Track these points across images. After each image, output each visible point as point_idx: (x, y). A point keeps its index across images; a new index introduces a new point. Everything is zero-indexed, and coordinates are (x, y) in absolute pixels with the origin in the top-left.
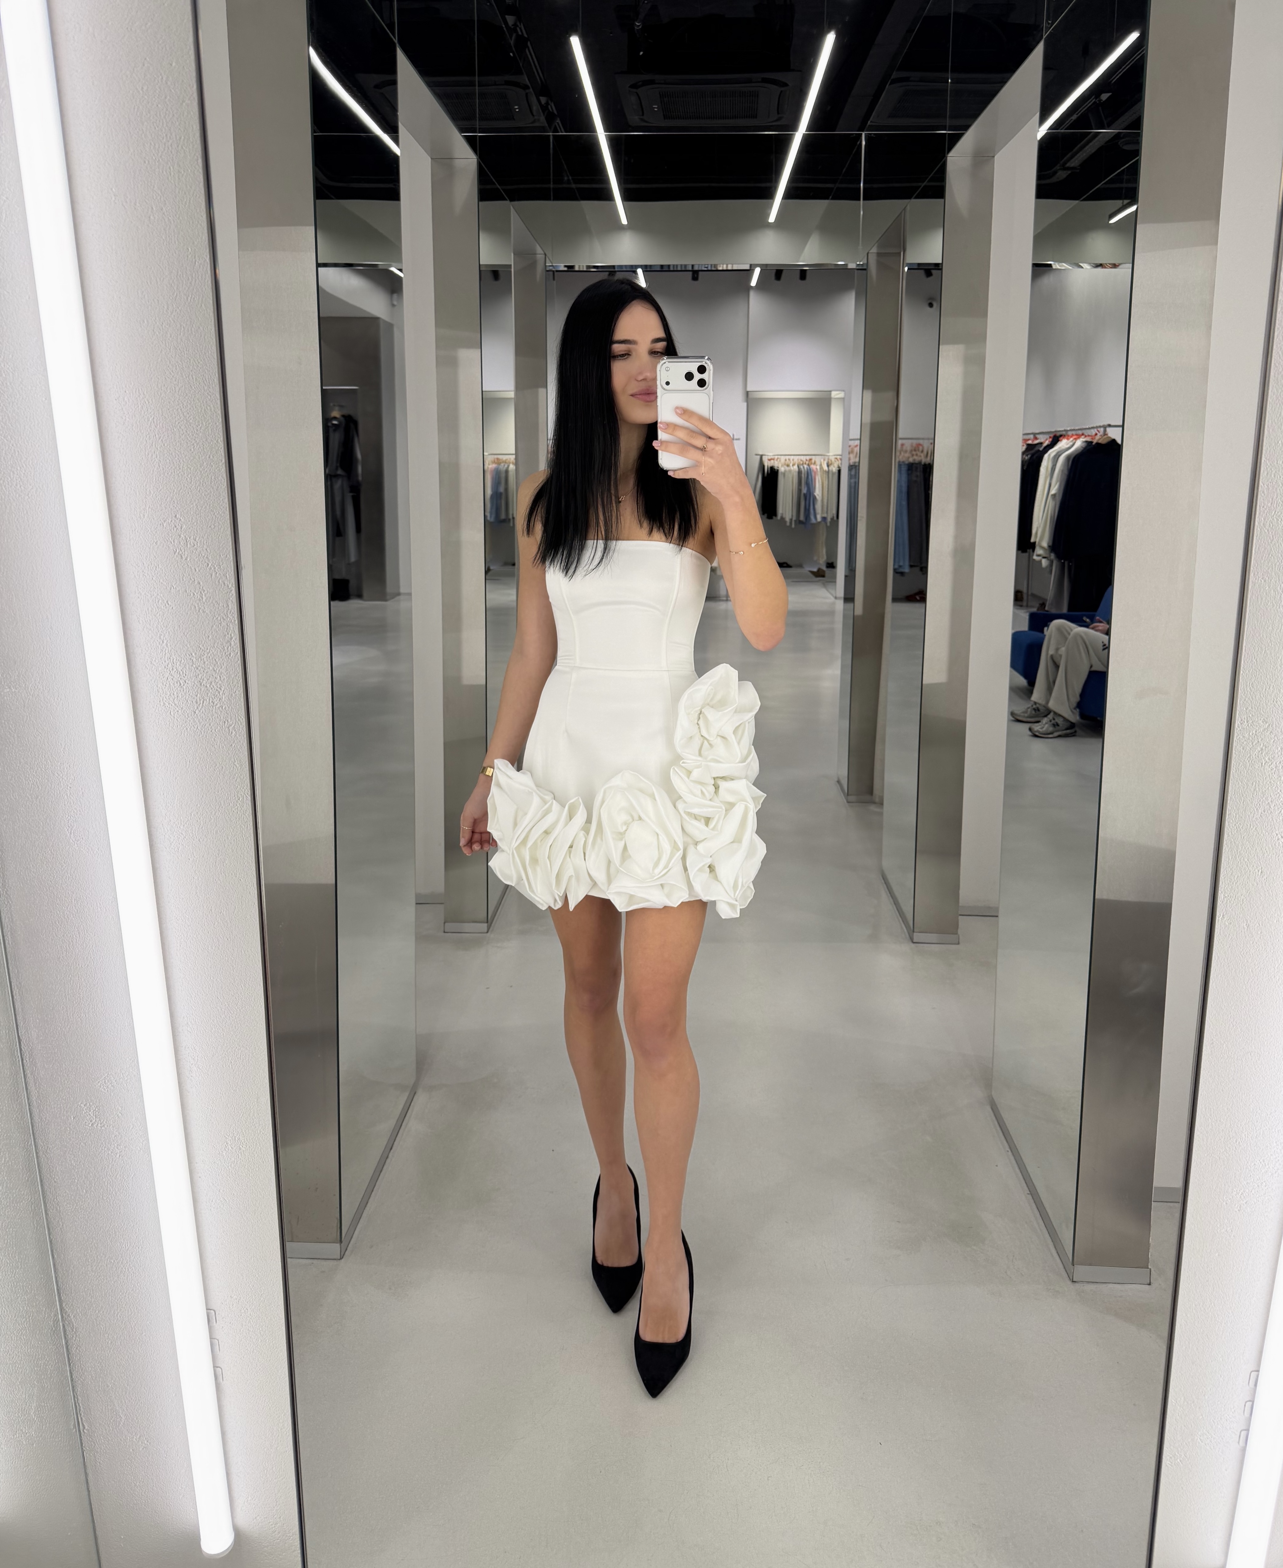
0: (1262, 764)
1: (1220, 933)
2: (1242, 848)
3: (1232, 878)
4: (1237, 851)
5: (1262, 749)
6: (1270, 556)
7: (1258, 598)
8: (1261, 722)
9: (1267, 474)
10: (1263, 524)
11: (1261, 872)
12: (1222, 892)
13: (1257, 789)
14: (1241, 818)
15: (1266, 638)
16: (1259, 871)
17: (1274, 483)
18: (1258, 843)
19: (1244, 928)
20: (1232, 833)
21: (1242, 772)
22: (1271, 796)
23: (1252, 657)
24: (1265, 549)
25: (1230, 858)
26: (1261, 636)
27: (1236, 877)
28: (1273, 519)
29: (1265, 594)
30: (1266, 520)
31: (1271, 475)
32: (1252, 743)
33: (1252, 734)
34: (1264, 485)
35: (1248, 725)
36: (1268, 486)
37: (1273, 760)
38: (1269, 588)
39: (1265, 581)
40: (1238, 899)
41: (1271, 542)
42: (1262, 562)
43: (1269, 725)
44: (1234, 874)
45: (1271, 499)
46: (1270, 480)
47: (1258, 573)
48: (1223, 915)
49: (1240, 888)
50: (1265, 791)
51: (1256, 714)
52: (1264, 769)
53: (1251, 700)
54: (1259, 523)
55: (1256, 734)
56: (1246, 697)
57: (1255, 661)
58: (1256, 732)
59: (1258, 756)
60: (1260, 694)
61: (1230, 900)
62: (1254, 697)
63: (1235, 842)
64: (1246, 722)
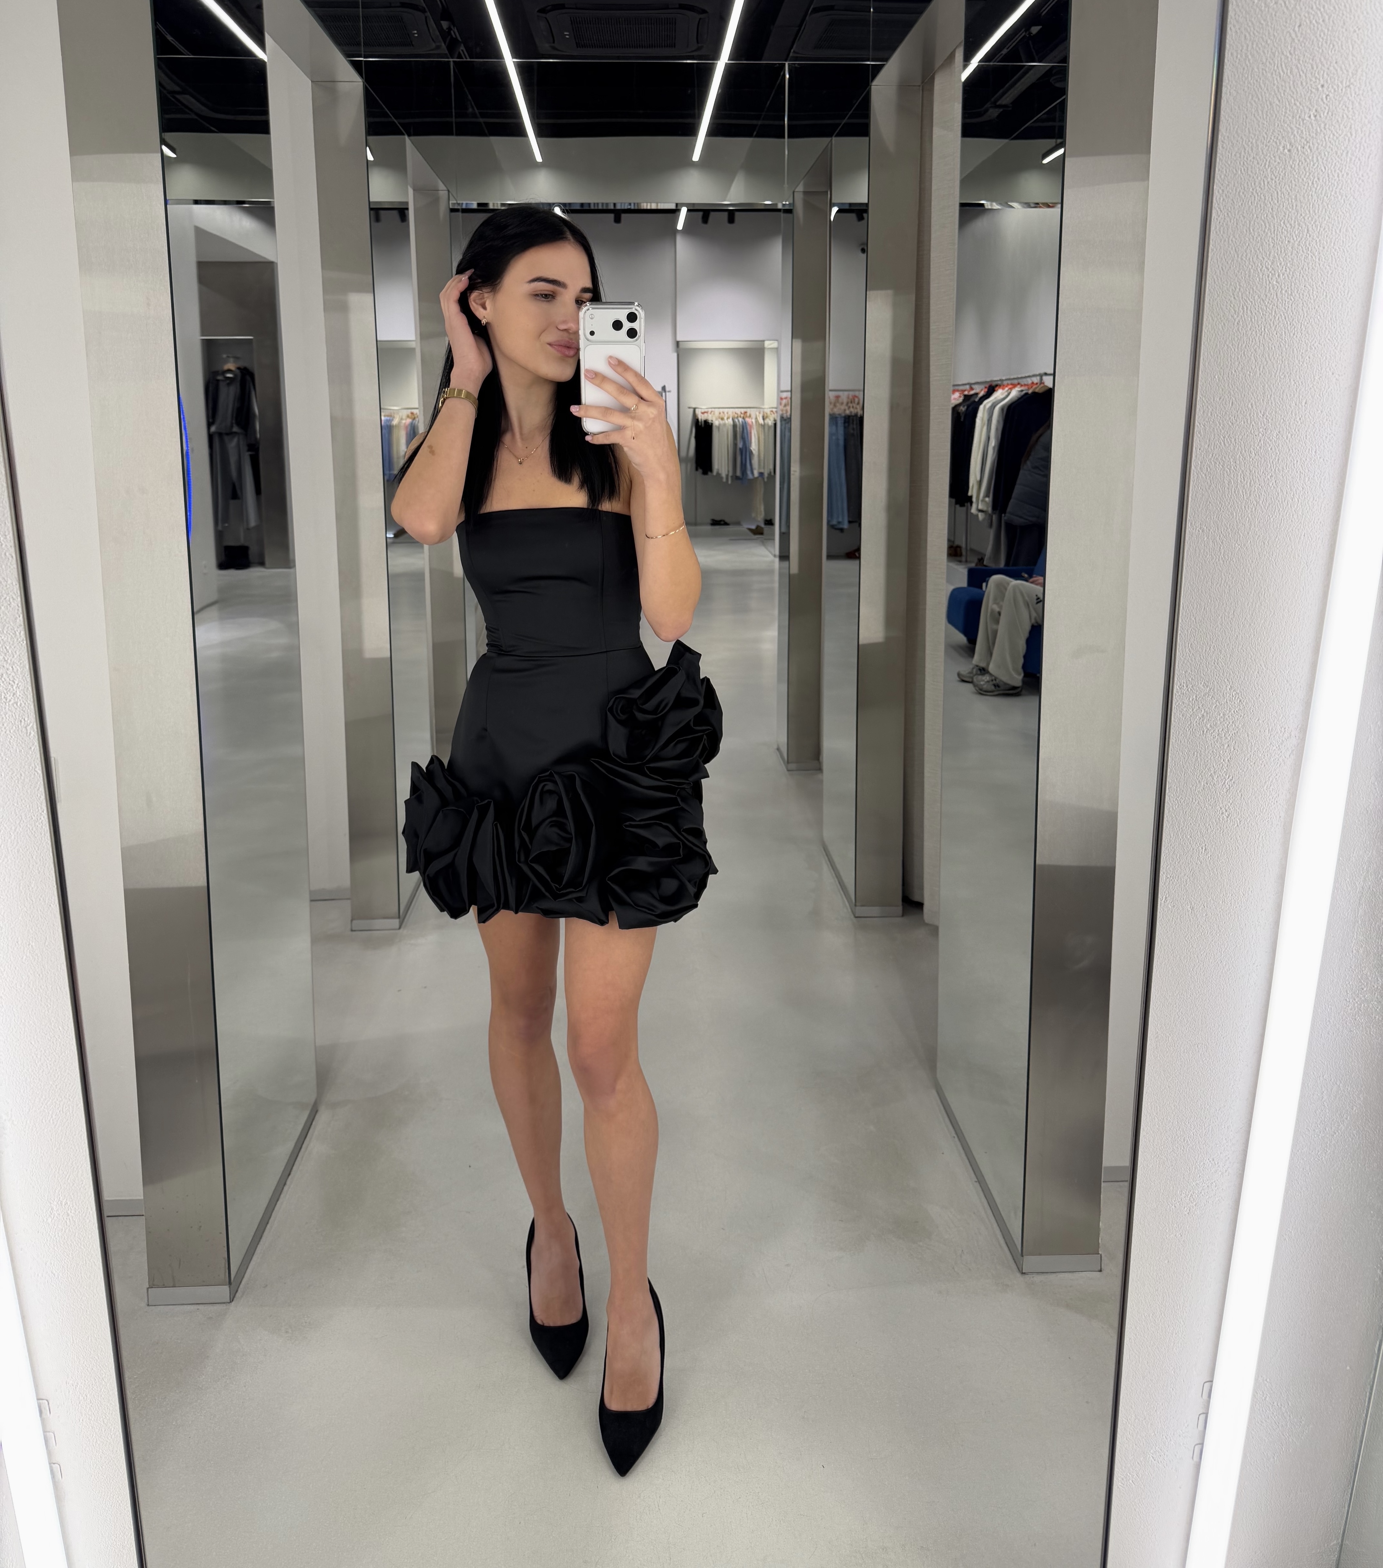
0: (1203, 732)
1: (1163, 917)
2: (1184, 824)
3: (1175, 857)
4: (1179, 827)
5: (1203, 716)
6: (1208, 503)
7: (1196, 550)
8: (1201, 686)
9: (1204, 412)
10: (1200, 468)
11: (1205, 850)
12: (1164, 873)
13: (1199, 759)
14: (1183, 791)
15: (1206, 592)
16: (1202, 848)
17: (1211, 422)
18: (1201, 818)
19: (1188, 911)
20: (1173, 808)
21: (1183, 742)
22: (1213, 766)
23: (1190, 615)
24: (1202, 496)
25: (1172, 835)
26: (1200, 591)
27: (1178, 856)
28: (1211, 462)
29: (1203, 545)
30: (1204, 463)
31: (1207, 415)
32: (1193, 710)
33: (1193, 700)
34: (1200, 424)
35: (1188, 690)
36: (1204, 426)
37: (1215, 727)
38: (1208, 538)
39: (1203, 531)
40: (1181, 880)
41: (1209, 489)
42: (1200, 510)
43: (1210, 690)
44: (1176, 852)
45: (1207, 441)
46: (1207, 419)
47: (1195, 522)
48: (1166, 898)
49: (1183, 867)
50: (1208, 761)
51: (1196, 676)
52: (1206, 737)
53: (1191, 661)
54: (1195, 467)
55: (1196, 700)
56: (1185, 659)
57: (1193, 619)
58: (1196, 697)
59: (1199, 724)
60: (1200, 655)
61: (1173, 880)
62: (1193, 659)
63: (1176, 819)
64: (1185, 687)
